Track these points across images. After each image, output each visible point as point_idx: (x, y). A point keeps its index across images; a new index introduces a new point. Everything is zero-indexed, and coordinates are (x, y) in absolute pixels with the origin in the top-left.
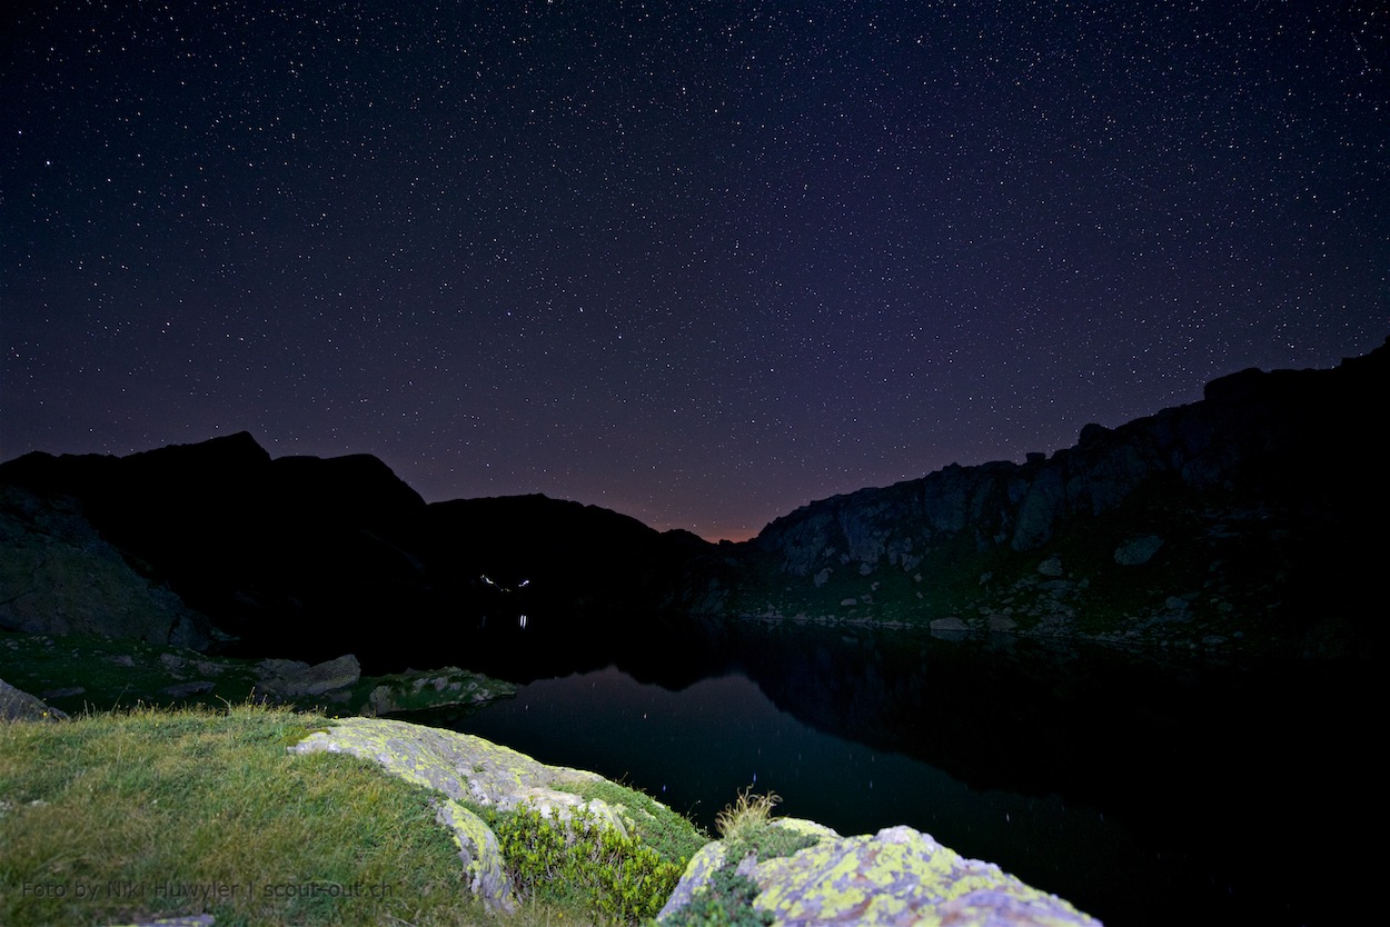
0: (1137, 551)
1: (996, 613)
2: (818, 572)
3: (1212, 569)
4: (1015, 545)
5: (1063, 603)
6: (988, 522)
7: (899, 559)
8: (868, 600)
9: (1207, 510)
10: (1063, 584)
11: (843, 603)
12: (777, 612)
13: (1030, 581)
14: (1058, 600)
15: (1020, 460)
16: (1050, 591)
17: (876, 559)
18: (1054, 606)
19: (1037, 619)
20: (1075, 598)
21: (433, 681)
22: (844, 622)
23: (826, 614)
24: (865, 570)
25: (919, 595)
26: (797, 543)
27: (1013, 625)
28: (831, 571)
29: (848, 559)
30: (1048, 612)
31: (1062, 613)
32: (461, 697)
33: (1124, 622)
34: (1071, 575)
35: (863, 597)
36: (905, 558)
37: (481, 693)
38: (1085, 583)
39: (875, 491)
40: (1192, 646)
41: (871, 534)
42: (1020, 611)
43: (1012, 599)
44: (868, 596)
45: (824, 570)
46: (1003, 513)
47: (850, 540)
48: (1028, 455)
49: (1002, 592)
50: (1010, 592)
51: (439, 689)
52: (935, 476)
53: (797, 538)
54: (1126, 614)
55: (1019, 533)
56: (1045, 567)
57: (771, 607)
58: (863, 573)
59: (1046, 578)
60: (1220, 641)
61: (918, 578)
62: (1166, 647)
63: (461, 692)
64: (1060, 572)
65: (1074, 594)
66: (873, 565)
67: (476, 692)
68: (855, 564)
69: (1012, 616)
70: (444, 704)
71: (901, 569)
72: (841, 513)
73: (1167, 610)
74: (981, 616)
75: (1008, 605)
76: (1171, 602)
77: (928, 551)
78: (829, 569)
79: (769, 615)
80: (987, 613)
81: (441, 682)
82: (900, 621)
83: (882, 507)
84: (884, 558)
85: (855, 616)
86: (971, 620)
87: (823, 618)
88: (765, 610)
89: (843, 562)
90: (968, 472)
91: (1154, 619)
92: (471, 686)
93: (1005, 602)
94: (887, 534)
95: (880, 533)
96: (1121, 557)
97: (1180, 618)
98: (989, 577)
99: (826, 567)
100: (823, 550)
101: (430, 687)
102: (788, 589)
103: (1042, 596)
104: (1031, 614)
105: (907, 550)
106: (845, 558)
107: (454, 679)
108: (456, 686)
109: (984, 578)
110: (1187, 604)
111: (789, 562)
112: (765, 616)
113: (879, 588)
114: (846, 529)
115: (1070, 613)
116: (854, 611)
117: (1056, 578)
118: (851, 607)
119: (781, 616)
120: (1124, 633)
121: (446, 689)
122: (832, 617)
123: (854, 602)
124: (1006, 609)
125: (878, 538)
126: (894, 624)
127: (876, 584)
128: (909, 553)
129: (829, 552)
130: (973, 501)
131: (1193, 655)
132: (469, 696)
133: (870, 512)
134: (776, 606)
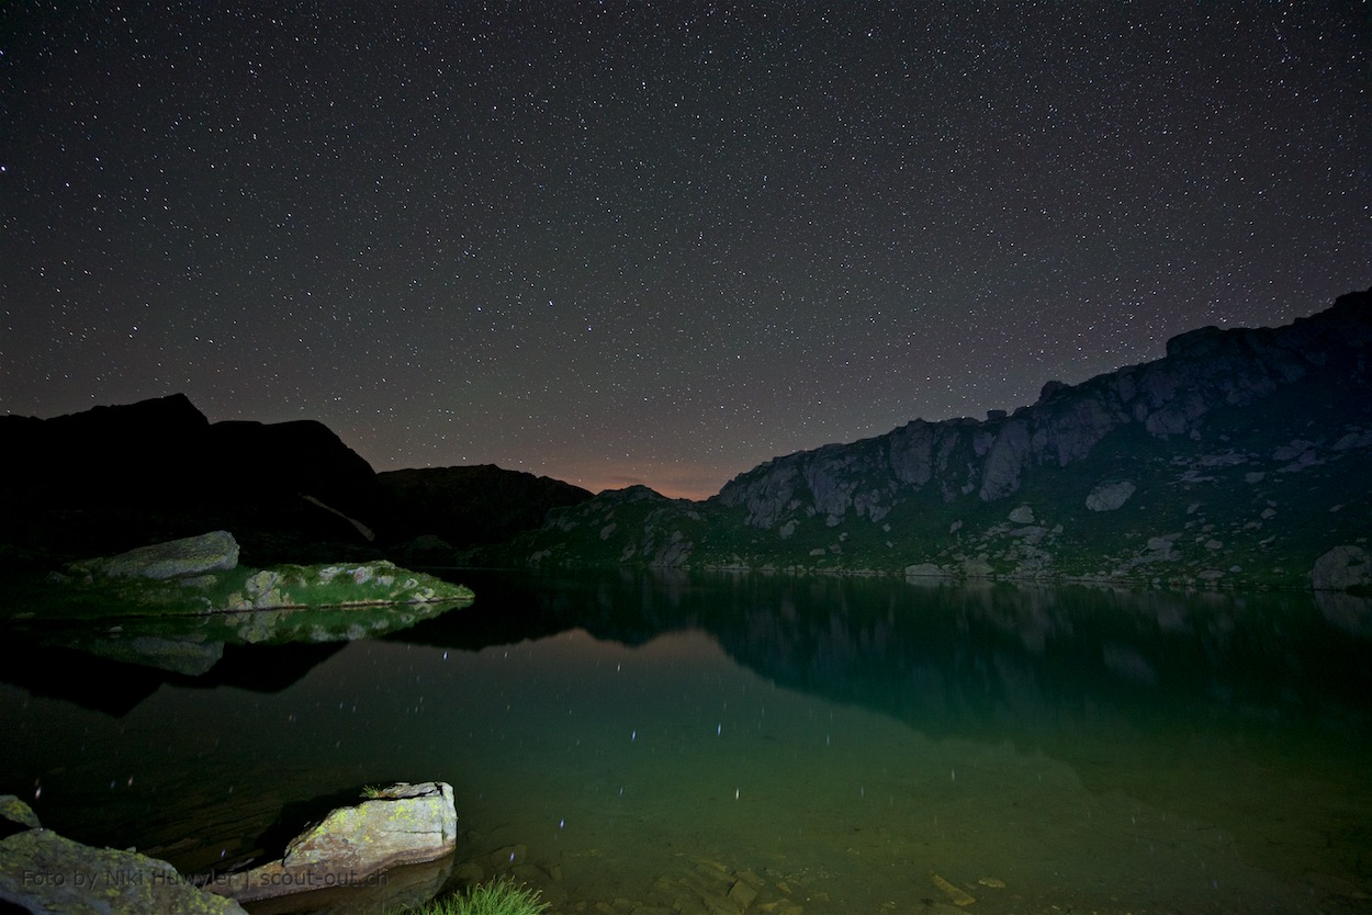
0: (1110, 497)
1: (971, 558)
2: (784, 524)
3: (1190, 510)
4: (983, 495)
5: (1038, 548)
6: (955, 474)
7: (867, 511)
8: (837, 550)
9: (1176, 458)
10: (1037, 530)
11: (811, 553)
12: (743, 563)
13: (1002, 528)
14: (1033, 545)
15: (983, 418)
16: (1023, 537)
17: (843, 511)
18: (1030, 551)
19: (1014, 564)
20: (1051, 543)
21: (352, 572)
22: (813, 571)
23: (795, 564)
24: (832, 521)
25: (890, 544)
26: (762, 497)
27: (991, 570)
28: (797, 522)
29: (814, 512)
30: (1024, 557)
31: (1039, 557)
32: (393, 595)
33: (1106, 564)
34: (1043, 522)
35: (831, 548)
36: (872, 510)
37: (424, 593)
38: (1059, 529)
39: (840, 446)
40: (1190, 581)
41: (838, 486)
42: (995, 556)
43: (985, 545)
44: (836, 546)
45: (790, 522)
46: (970, 465)
47: (816, 492)
48: (989, 413)
49: (975, 540)
50: (982, 539)
51: (360, 581)
52: (900, 431)
53: (762, 492)
54: (1106, 556)
55: (987, 484)
56: (1018, 515)
57: (736, 558)
58: (830, 524)
59: (1019, 526)
60: (1219, 576)
61: (887, 528)
62: (1159, 584)
63: (393, 587)
64: (1031, 519)
65: (1050, 540)
66: (839, 517)
67: (415, 591)
68: (822, 516)
69: (989, 561)
70: (366, 601)
71: (868, 519)
72: (806, 467)
73: (1148, 550)
74: (956, 562)
75: (983, 551)
76: (1153, 543)
77: (895, 502)
78: (795, 521)
79: (736, 566)
80: (961, 559)
81: (364, 573)
82: (872, 568)
83: (848, 460)
84: (851, 510)
85: (825, 565)
86: (946, 567)
87: (792, 568)
88: (730, 562)
89: (809, 515)
90: (931, 426)
91: (1136, 561)
92: (408, 582)
93: (979, 548)
94: (853, 486)
95: (847, 485)
96: (1092, 503)
97: (1167, 557)
98: (960, 526)
99: (792, 519)
100: (788, 503)
101: (345, 579)
102: (754, 541)
103: (1016, 542)
104: (1009, 558)
105: (875, 501)
106: (811, 511)
107: (382, 572)
108: (387, 580)
109: (954, 527)
110: (1171, 544)
111: (754, 515)
112: (731, 566)
113: (847, 540)
114: (811, 483)
115: (1047, 557)
116: (824, 560)
117: (1028, 525)
118: (820, 557)
119: (748, 567)
120: (1110, 574)
121: (368, 583)
122: (800, 566)
123: (823, 552)
124: (982, 555)
125: (844, 491)
126: (866, 573)
127: (845, 534)
128: (876, 505)
129: (795, 505)
130: (939, 454)
131: (1191, 590)
132: (405, 595)
133: (837, 464)
134: (742, 557)
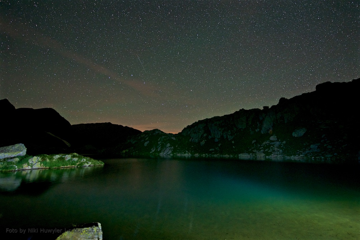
0: (299, 133)
1: (258, 151)
2: (202, 141)
3: (323, 137)
4: (262, 132)
5: (278, 148)
6: (253, 125)
7: (227, 137)
8: (218, 149)
9: (319, 121)
10: (278, 143)
11: (210, 150)
12: (189, 153)
13: (268, 142)
14: (277, 147)
15: (262, 109)
16: (274, 145)
17: (220, 137)
18: (276, 149)
19: (271, 153)
20: (282, 147)
21: (64, 157)
22: (211, 156)
23: (205, 153)
25: (234, 147)
26: (195, 133)
27: (264, 155)
28: (206, 141)
30: (274, 151)
31: (278, 151)
32: (77, 164)
33: (298, 153)
34: (280, 140)
35: (216, 148)
36: (229, 137)
37: (88, 163)
38: (284, 142)
39: (219, 117)
40: (323, 158)
42: (265, 151)
45: (203, 141)
46: (258, 123)
47: (211, 131)
49: (259, 146)
50: (262, 146)
52: (237, 112)
53: (195, 131)
54: (298, 151)
55: (263, 128)
56: (272, 138)
57: (187, 152)
58: (216, 141)
59: (273, 141)
60: (331, 156)
61: (233, 142)
62: (314, 159)
63: (77, 162)
64: (276, 139)
65: (282, 145)
66: (219, 139)
67: (84, 163)
68: (213, 138)
69: (263, 152)
70: (69, 166)
71: (227, 139)
72: (208, 123)
73: (311, 149)
74: (254, 153)
75: (262, 149)
76: (312, 146)
77: (236, 134)
79: (187, 154)
80: (255, 151)
81: (68, 157)
82: (228, 155)
83: (221, 121)
84: (222, 136)
85: (214, 154)
86: (251, 154)
87: (204, 155)
88: (185, 153)
90: (247, 111)
91: (307, 152)
92: (83, 160)
93: (261, 148)
94: (223, 129)
95: (221, 129)
96: (295, 135)
97: (316, 150)
98: (255, 141)
99: (204, 139)
100: (203, 135)
101: (62, 159)
102: (192, 146)
103: (271, 146)
104: (270, 151)
105: (229, 134)
106: (210, 137)
107: (74, 156)
108: (76, 159)
109: (253, 142)
110: (317, 147)
111: (192, 138)
113: (221, 146)
114: (210, 128)
115: (281, 151)
117: (276, 141)
118: (213, 151)
119: (190, 155)
120: (299, 156)
121: (69, 160)
122: (207, 154)
124: (262, 150)
125: (220, 131)
127: (220, 144)
129: (205, 135)
130: (249, 120)
131: (323, 160)
132: (81, 164)
133: (218, 123)
134: (189, 151)
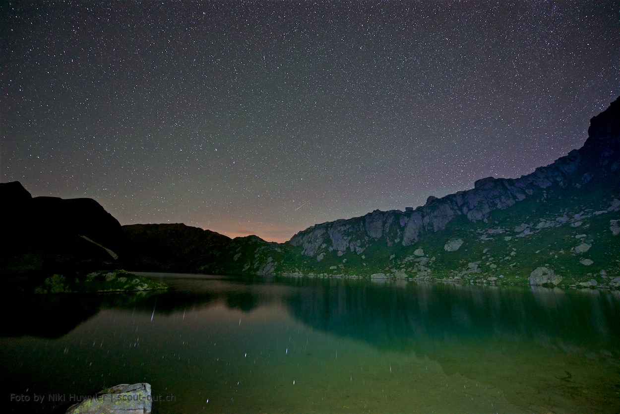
0: (453, 245)
1: (398, 271)
2: (319, 254)
3: (484, 252)
4: (404, 243)
5: (426, 267)
6: (392, 234)
7: (355, 249)
8: (342, 267)
9: (479, 230)
10: (425, 259)
11: (331, 268)
12: (300, 272)
13: (411, 258)
14: (424, 265)
15: (404, 210)
16: (420, 262)
17: (345, 249)
18: (422, 268)
19: (416, 273)
20: (430, 265)
21: (104, 275)
22: (331, 276)
23: (323, 273)
24: (340, 254)
25: (364, 264)
26: (309, 242)
27: (406, 276)
28: (325, 254)
29: (332, 249)
31: (426, 271)
32: (125, 287)
33: (452, 274)
34: (427, 256)
35: (339, 266)
36: (357, 249)
37: (142, 286)
38: (434, 258)
39: (344, 220)
40: (485, 281)
41: (343, 238)
42: (408, 270)
43: (404, 265)
44: (342, 265)
45: (322, 254)
46: (398, 230)
47: (333, 241)
48: (406, 208)
49: (400, 263)
50: (403, 263)
51: (108, 280)
52: (370, 215)
53: (309, 240)
54: (452, 271)
55: (405, 239)
56: (417, 252)
57: (297, 270)
58: (339, 255)
59: (418, 257)
60: (495, 279)
61: (363, 257)
62: (473, 282)
63: (126, 283)
64: (423, 254)
65: (430, 263)
66: (343, 252)
67: (137, 285)
68: (335, 251)
69: (406, 272)
70: (111, 290)
71: (356, 253)
72: (329, 229)
73: (469, 268)
74: (392, 273)
75: (403, 268)
76: (470, 265)
77: (367, 246)
78: (324, 253)
79: (296, 274)
80: (394, 271)
81: (111, 276)
82: (357, 275)
83: (348, 226)
84: (348, 249)
85: (336, 274)
86: (388, 274)
87: (322, 275)
88: (294, 272)
89: (330, 251)
90: (383, 213)
91: (464, 273)
92: (134, 281)
93: (402, 266)
94: (350, 238)
95: (347, 238)
96: (447, 248)
97: (476, 271)
98: (394, 257)
99: (322, 252)
100: (321, 245)
101: (100, 278)
102: (305, 262)
103: (417, 264)
104: (414, 271)
105: (358, 245)
106: (331, 249)
107: (121, 275)
108: (123, 280)
109: (392, 257)
110: (477, 265)
111: (306, 250)
113: (347, 262)
114: (331, 236)
115: (429, 270)
116: (336, 271)
117: (422, 257)
118: (335, 270)
119: (302, 274)
120: (454, 278)
121: (112, 281)
122: (326, 274)
123: (335, 267)
124: (403, 269)
125: (346, 240)
126: (354, 277)
127: (345, 260)
128: (359, 247)
129: (324, 246)
130: (386, 225)
131: (485, 285)
132: (133, 287)
133: (343, 228)
134: (300, 270)
